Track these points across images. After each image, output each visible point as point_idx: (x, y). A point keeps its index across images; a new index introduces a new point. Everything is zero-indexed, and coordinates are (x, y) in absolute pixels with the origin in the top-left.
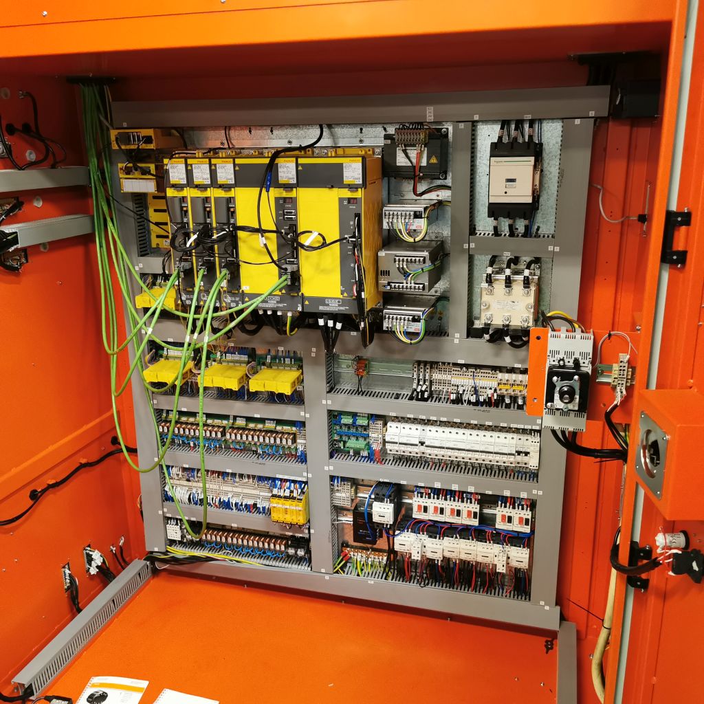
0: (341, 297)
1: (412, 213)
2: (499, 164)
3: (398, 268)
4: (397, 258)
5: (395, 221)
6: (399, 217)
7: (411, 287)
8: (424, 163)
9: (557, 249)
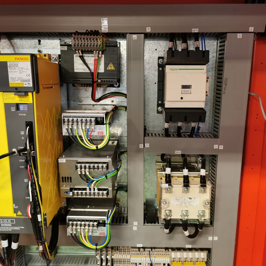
0: (15, 215)
1: (93, 119)
2: (174, 71)
3: (81, 175)
4: (79, 165)
5: (75, 128)
6: (80, 123)
7: (94, 193)
8: (102, 69)
9: (221, 147)
